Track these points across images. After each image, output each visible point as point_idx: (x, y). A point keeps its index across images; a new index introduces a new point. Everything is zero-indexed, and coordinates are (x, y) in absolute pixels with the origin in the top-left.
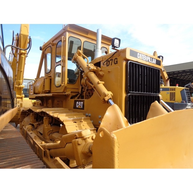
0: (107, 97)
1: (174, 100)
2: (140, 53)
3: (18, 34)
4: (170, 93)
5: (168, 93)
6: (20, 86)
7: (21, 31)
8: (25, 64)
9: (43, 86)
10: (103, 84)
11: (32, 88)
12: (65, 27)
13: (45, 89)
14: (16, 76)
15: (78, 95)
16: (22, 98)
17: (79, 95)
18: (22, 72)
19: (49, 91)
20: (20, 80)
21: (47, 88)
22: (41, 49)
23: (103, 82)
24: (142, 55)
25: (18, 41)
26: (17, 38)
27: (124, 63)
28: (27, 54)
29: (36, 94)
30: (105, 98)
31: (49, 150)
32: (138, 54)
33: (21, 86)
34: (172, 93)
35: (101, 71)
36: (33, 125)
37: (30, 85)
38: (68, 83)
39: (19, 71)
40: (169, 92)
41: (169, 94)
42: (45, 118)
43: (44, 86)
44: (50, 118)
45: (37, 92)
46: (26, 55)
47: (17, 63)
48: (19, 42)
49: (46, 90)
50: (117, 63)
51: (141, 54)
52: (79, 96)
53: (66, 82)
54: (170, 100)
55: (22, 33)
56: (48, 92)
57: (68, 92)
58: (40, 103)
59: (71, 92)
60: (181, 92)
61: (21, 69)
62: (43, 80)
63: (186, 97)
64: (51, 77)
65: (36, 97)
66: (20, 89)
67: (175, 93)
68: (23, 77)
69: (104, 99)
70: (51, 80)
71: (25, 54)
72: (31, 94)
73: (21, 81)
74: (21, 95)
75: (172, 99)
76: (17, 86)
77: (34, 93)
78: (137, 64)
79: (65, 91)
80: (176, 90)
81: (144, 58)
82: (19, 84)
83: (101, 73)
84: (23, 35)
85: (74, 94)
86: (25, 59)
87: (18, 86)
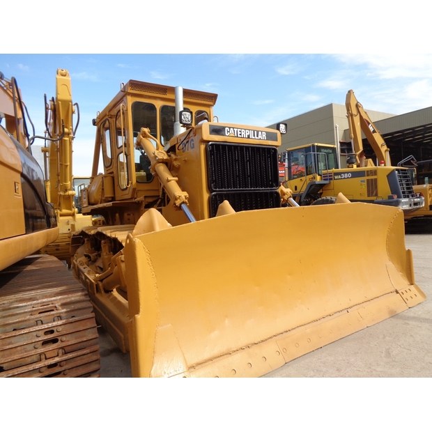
0: (179, 200)
1: (376, 195)
2: (230, 128)
3: (53, 98)
4: (368, 180)
5: (363, 181)
6: (67, 193)
7: (57, 94)
8: (71, 152)
9: (101, 190)
10: (177, 181)
11: (85, 195)
12: (124, 87)
13: (106, 196)
14: (58, 175)
15: (158, 200)
16: (73, 215)
17: (160, 200)
18: (68, 167)
19: (112, 197)
20: (66, 181)
21: (108, 194)
22: (94, 123)
23: (177, 179)
24: (236, 130)
25: (55, 110)
26: (53, 107)
27: (203, 147)
28: (74, 134)
29: (93, 205)
30: (176, 202)
31: (101, 281)
32: (226, 129)
33: (70, 192)
34: (372, 180)
35: (176, 159)
36: (89, 257)
37: (81, 190)
38: (137, 182)
39: (63, 166)
40: (365, 178)
41: (366, 183)
42: (103, 241)
43: (103, 189)
44: (111, 243)
45: (92, 201)
46: (72, 135)
47: (57, 151)
48: (57, 113)
49: (107, 198)
50: (193, 147)
51: (232, 129)
52: (160, 202)
53: (134, 181)
54: (369, 196)
55: (60, 97)
56: (110, 199)
57: (140, 198)
58: (103, 221)
59: (145, 197)
60: (388, 176)
61: (66, 162)
62: (101, 180)
63: (398, 187)
64: (112, 173)
65: (92, 210)
66: (69, 198)
67: (376, 180)
68: (71, 176)
69: (175, 204)
70: (113, 178)
71: (69, 134)
72: (85, 206)
73: (69, 183)
74: (71, 209)
75: (373, 193)
76: (62, 193)
77: (90, 204)
78: (225, 145)
79: (135, 196)
80: (378, 173)
81: (239, 133)
82: (66, 190)
83: (176, 163)
84: (61, 101)
85: (151, 200)
86: (71, 143)
87: (65, 192)
